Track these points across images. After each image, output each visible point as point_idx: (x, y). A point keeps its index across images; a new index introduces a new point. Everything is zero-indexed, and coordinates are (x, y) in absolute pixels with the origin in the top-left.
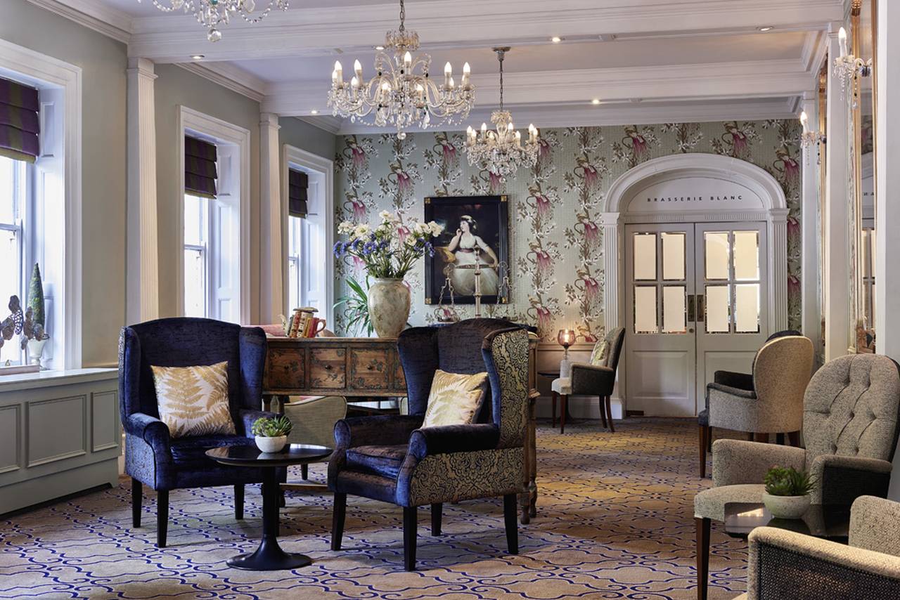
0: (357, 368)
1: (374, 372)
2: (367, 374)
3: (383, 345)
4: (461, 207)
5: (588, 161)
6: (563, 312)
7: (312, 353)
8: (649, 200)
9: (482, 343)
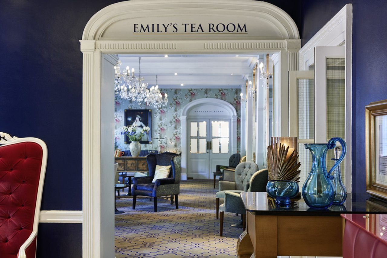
0: (127, 165)
1: (132, 166)
2: (130, 166)
3: (134, 159)
4: (136, 113)
5: (177, 99)
8: (195, 112)
9: (171, 158)
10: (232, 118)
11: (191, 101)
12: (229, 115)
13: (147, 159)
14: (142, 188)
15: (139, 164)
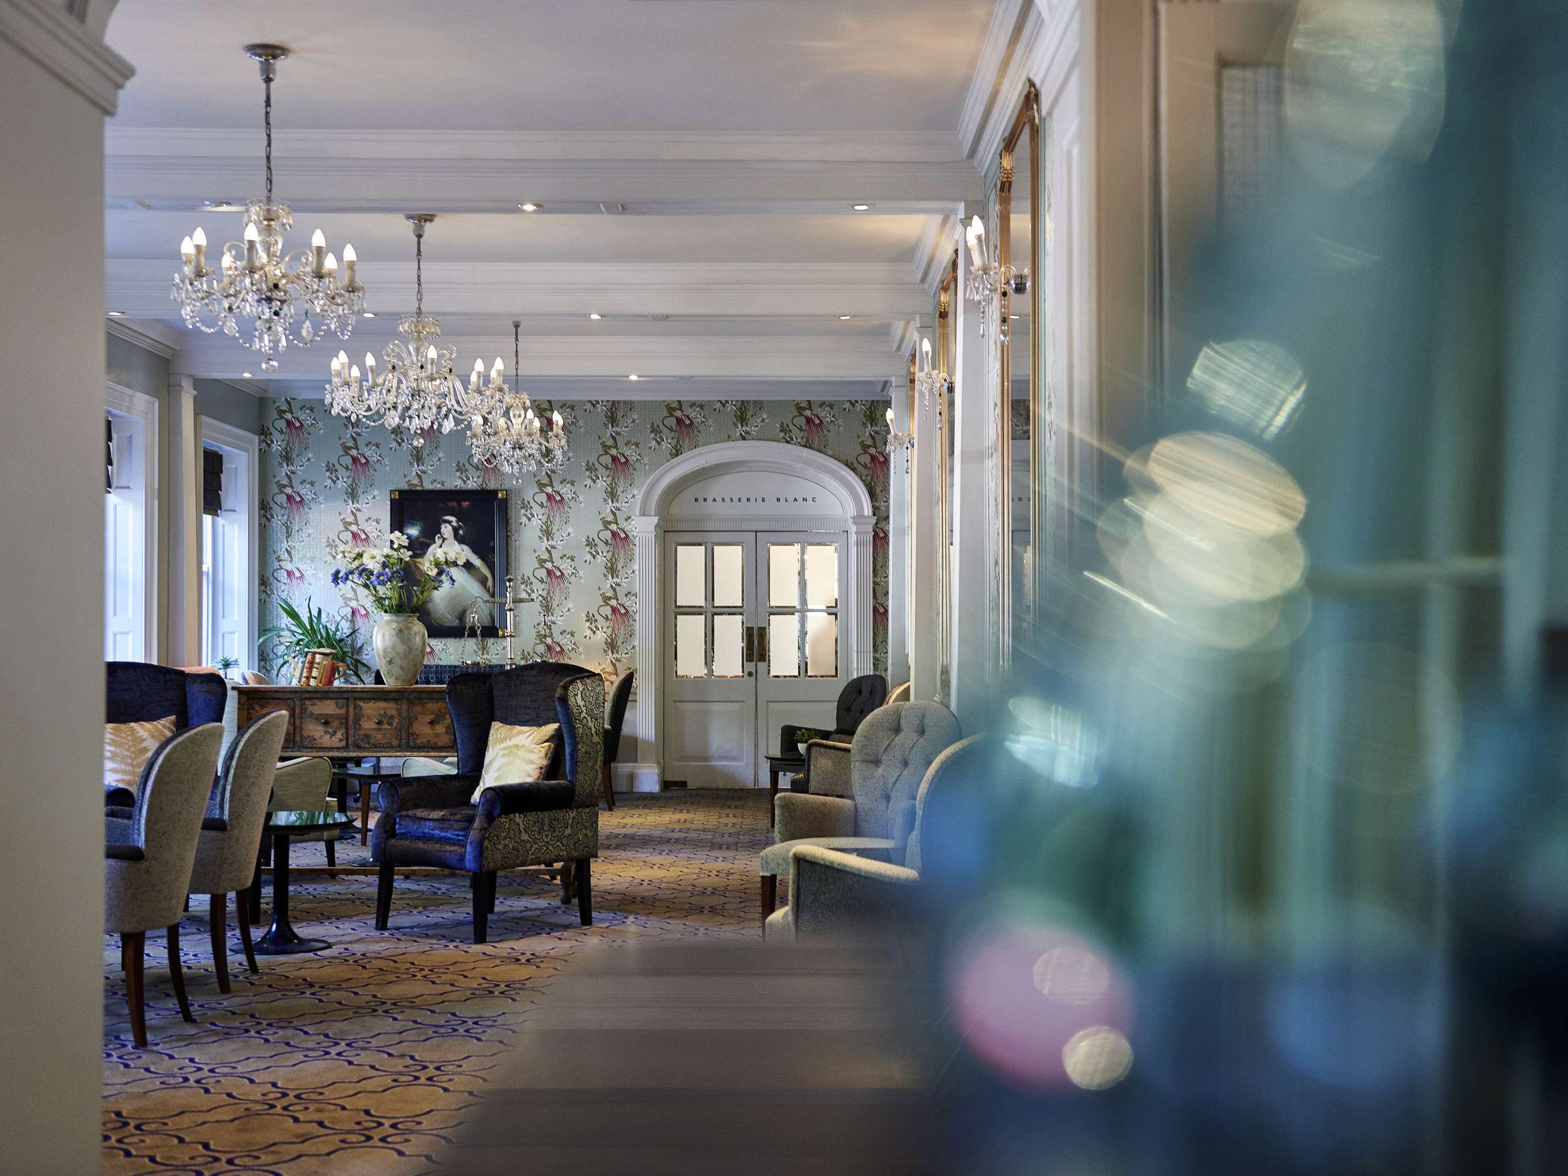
0: (361, 723)
1: (383, 727)
2: (373, 729)
3: (395, 695)
4: (441, 505)
5: (616, 447)
6: (581, 649)
7: (304, 704)
8: (696, 500)
9: (555, 691)
10: (853, 529)
11: (677, 452)
12: (837, 512)
13: (448, 694)
14: (420, 830)
15: (416, 718)
